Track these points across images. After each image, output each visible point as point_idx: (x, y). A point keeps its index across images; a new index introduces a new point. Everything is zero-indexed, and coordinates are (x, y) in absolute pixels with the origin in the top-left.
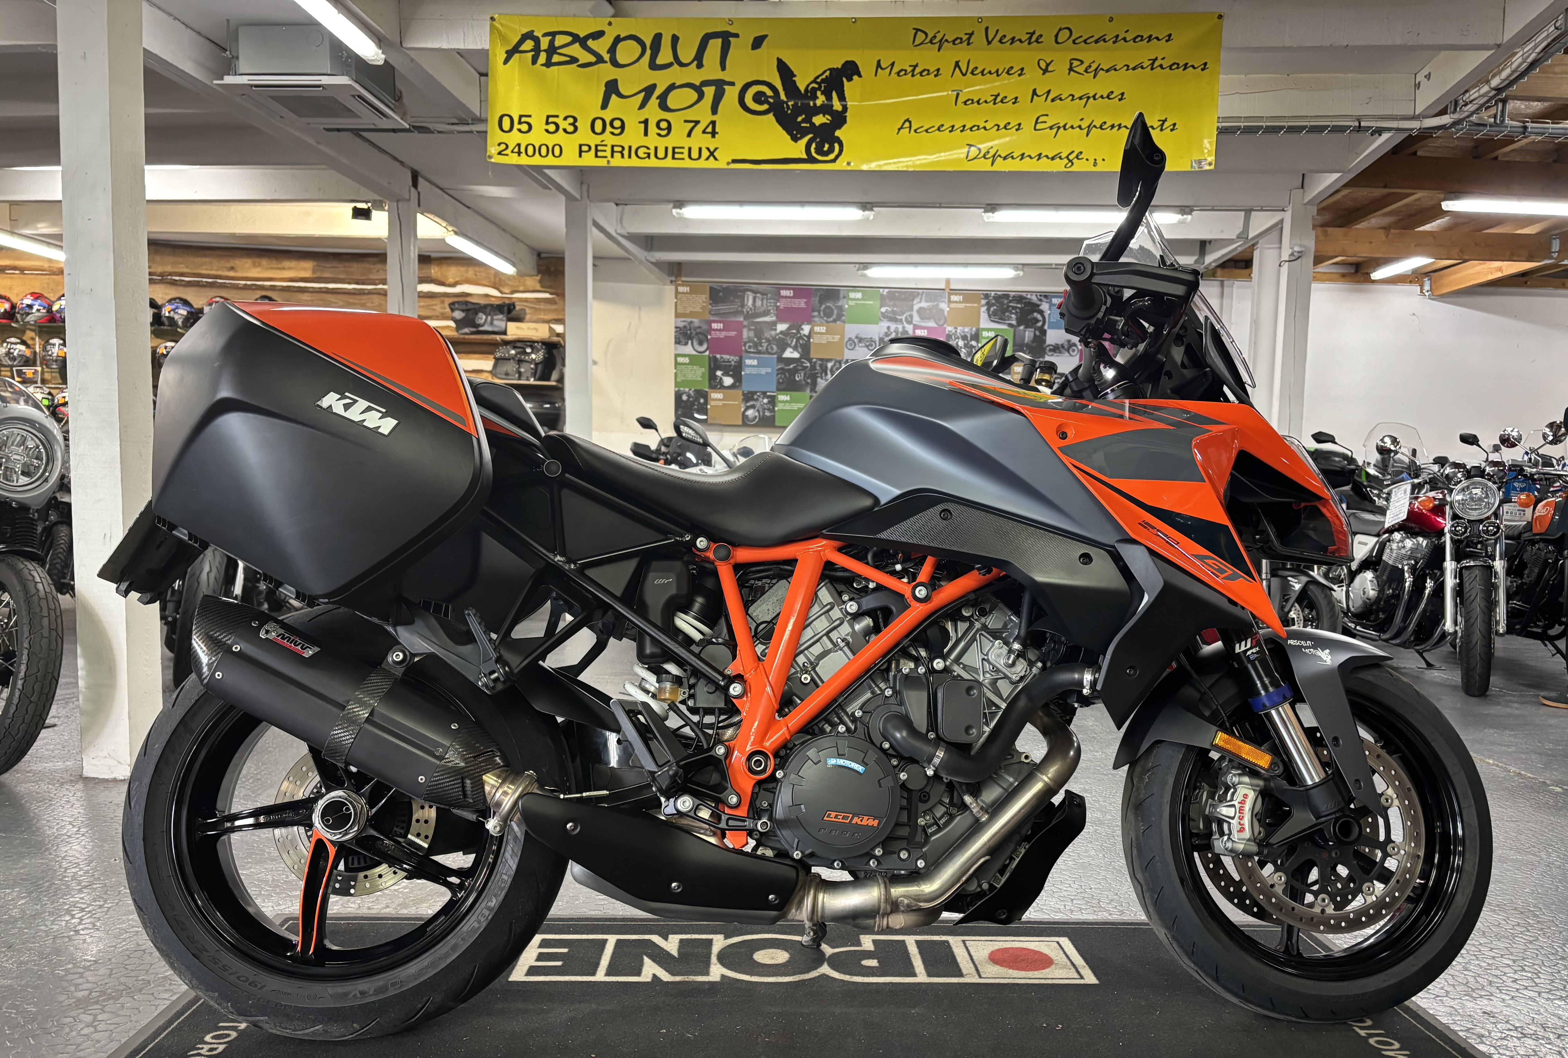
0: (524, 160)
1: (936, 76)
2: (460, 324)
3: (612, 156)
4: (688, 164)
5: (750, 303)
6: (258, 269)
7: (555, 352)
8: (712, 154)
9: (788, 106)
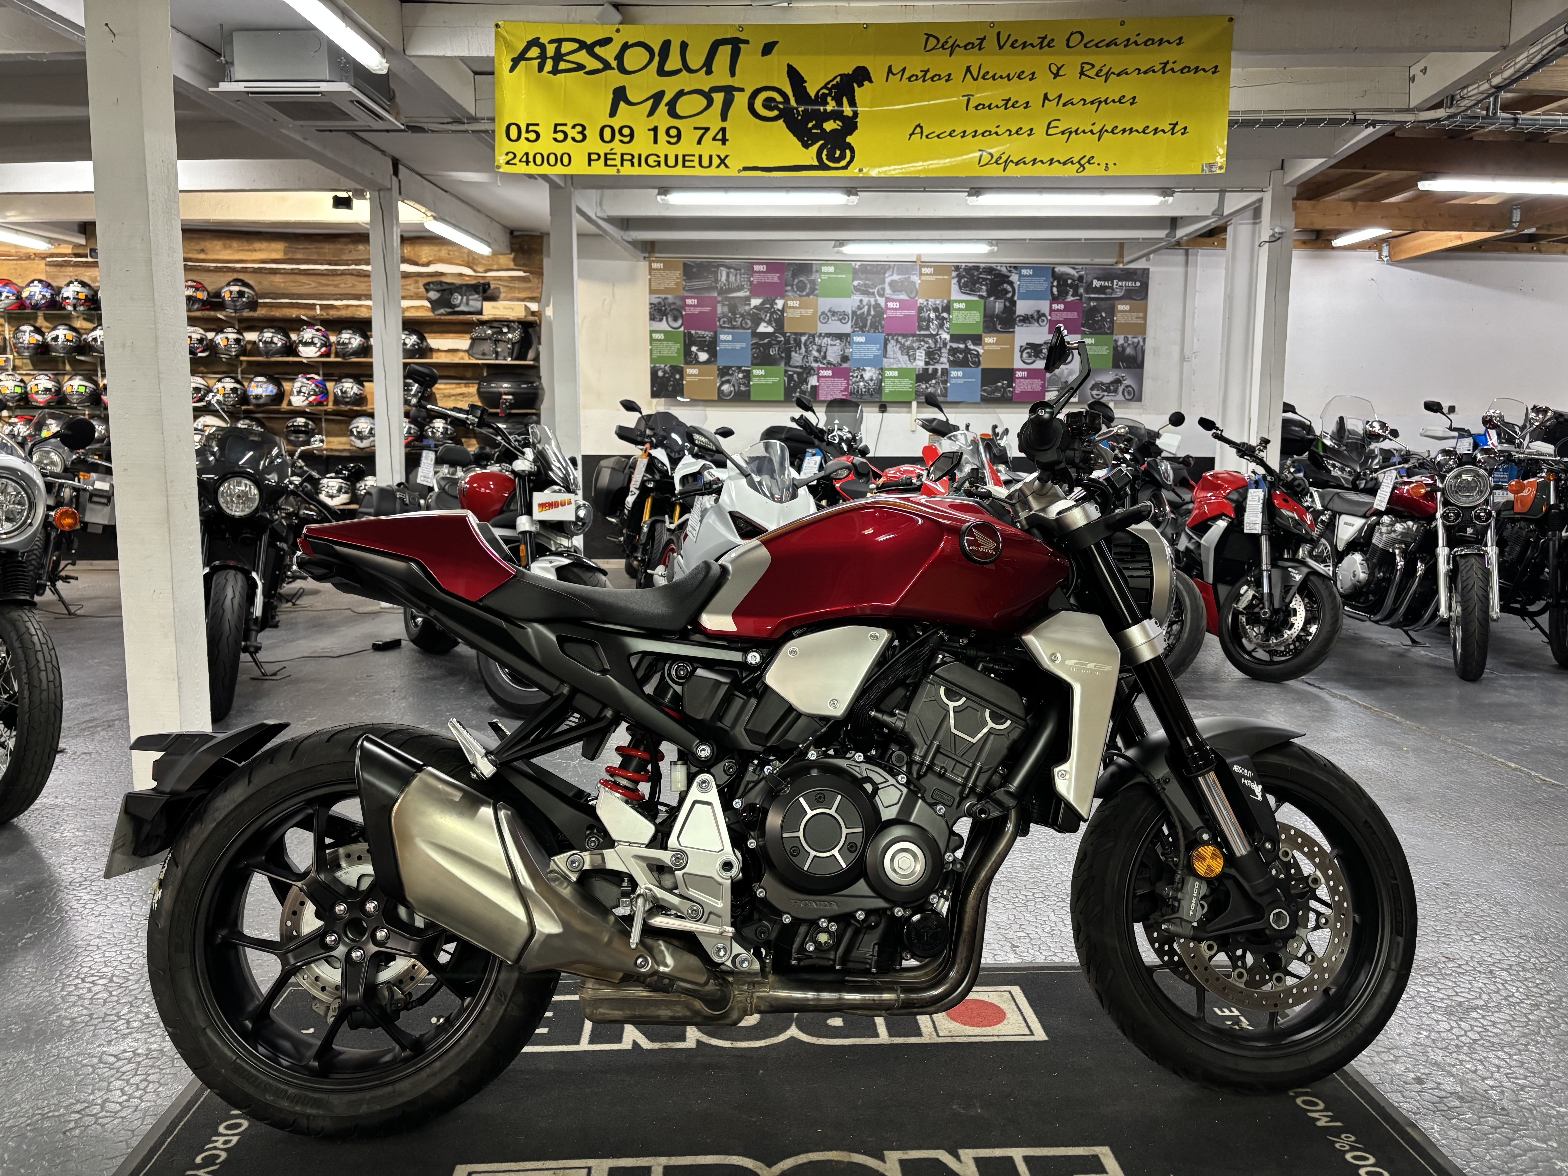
0: (532, 169)
1: (947, 81)
2: (435, 305)
3: (622, 165)
4: (698, 171)
5: (724, 278)
6: (229, 251)
7: (530, 330)
8: (723, 161)
9: (798, 112)
